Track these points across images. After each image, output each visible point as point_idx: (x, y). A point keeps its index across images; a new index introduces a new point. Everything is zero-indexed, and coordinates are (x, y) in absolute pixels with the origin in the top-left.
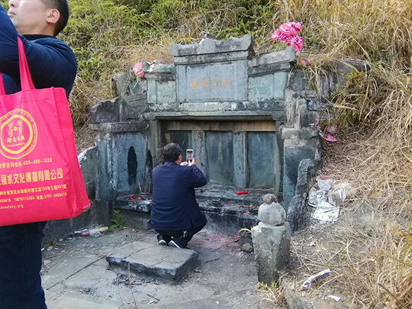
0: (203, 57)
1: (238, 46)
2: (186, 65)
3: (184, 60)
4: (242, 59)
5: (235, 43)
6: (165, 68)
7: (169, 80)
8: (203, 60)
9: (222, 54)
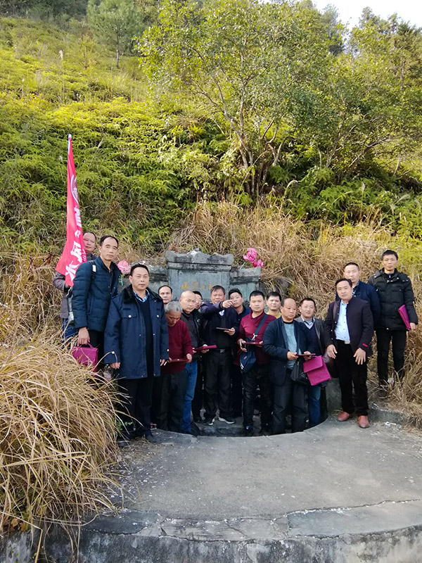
0: (195, 265)
1: (225, 261)
2: (179, 269)
3: (179, 266)
4: (226, 271)
5: (222, 259)
6: (159, 270)
7: (162, 281)
8: (195, 268)
9: (212, 266)
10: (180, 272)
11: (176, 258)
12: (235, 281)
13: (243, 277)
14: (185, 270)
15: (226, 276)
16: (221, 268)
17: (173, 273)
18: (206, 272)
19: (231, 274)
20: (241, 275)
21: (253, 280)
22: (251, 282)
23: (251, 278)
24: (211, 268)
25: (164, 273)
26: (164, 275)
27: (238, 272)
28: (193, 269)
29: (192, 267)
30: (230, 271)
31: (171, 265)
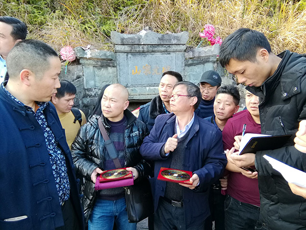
0: (145, 47)
1: (179, 40)
2: (127, 53)
4: (180, 51)
5: (175, 38)
6: (105, 55)
7: (110, 66)
8: (146, 50)
9: (163, 46)
10: (130, 55)
11: (122, 39)
12: (190, 62)
13: (199, 57)
14: (134, 53)
15: (181, 57)
16: (174, 48)
17: (121, 58)
18: (158, 54)
19: (186, 54)
20: (196, 55)
21: (211, 60)
22: (209, 62)
23: (209, 57)
24: (163, 49)
25: (110, 57)
26: (111, 60)
27: (193, 51)
28: (143, 52)
29: (141, 49)
30: (185, 51)
31: (118, 48)
